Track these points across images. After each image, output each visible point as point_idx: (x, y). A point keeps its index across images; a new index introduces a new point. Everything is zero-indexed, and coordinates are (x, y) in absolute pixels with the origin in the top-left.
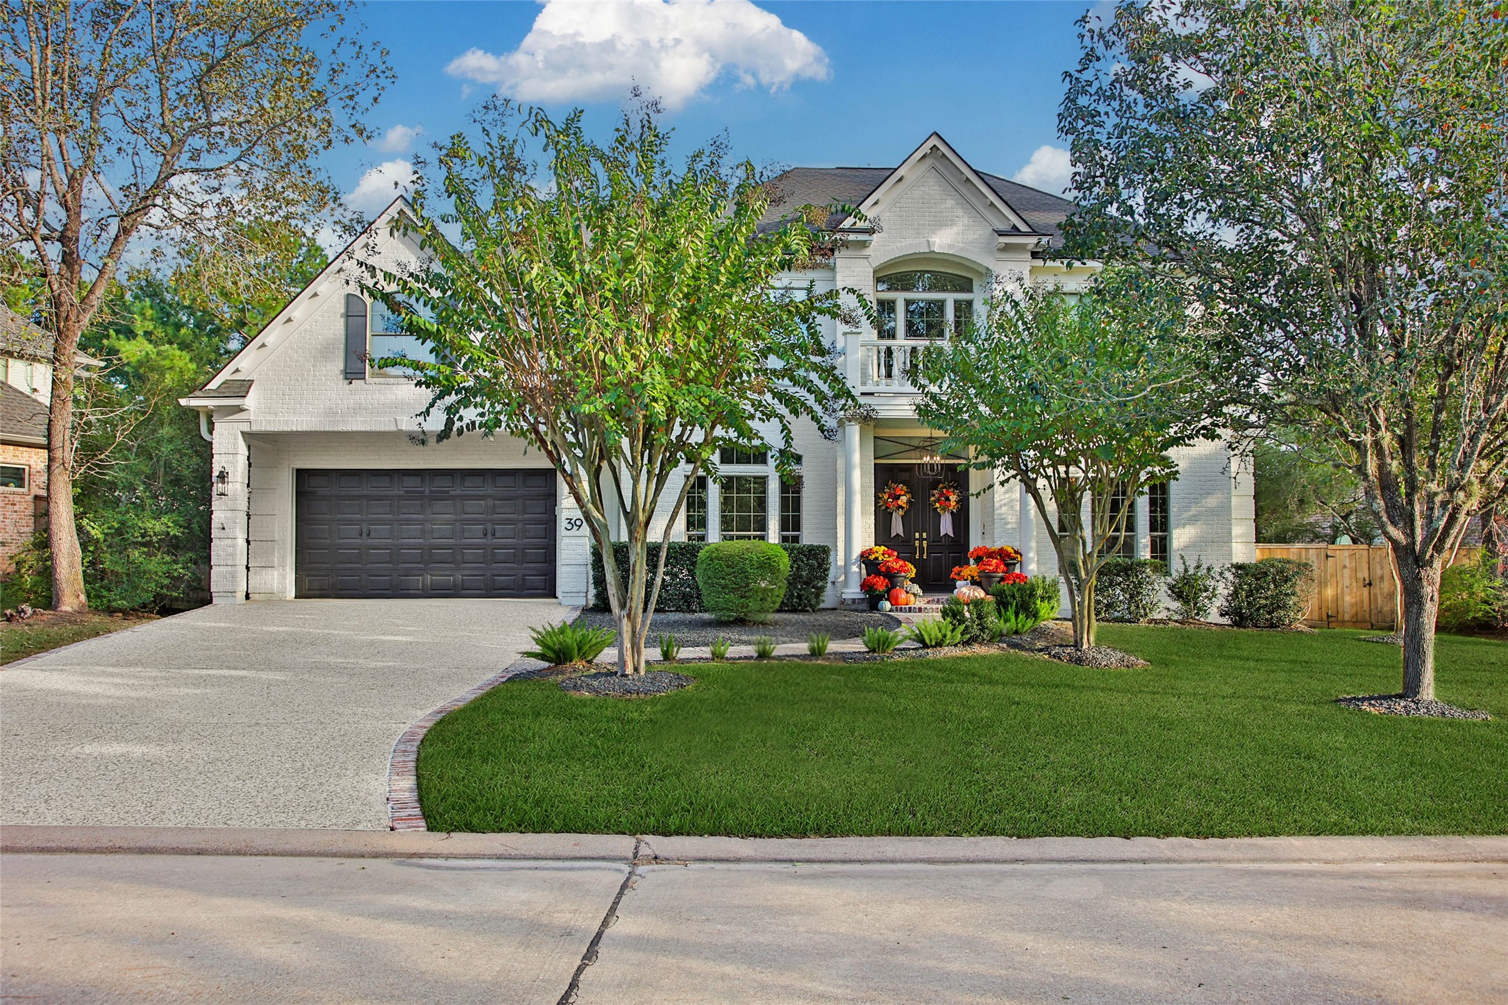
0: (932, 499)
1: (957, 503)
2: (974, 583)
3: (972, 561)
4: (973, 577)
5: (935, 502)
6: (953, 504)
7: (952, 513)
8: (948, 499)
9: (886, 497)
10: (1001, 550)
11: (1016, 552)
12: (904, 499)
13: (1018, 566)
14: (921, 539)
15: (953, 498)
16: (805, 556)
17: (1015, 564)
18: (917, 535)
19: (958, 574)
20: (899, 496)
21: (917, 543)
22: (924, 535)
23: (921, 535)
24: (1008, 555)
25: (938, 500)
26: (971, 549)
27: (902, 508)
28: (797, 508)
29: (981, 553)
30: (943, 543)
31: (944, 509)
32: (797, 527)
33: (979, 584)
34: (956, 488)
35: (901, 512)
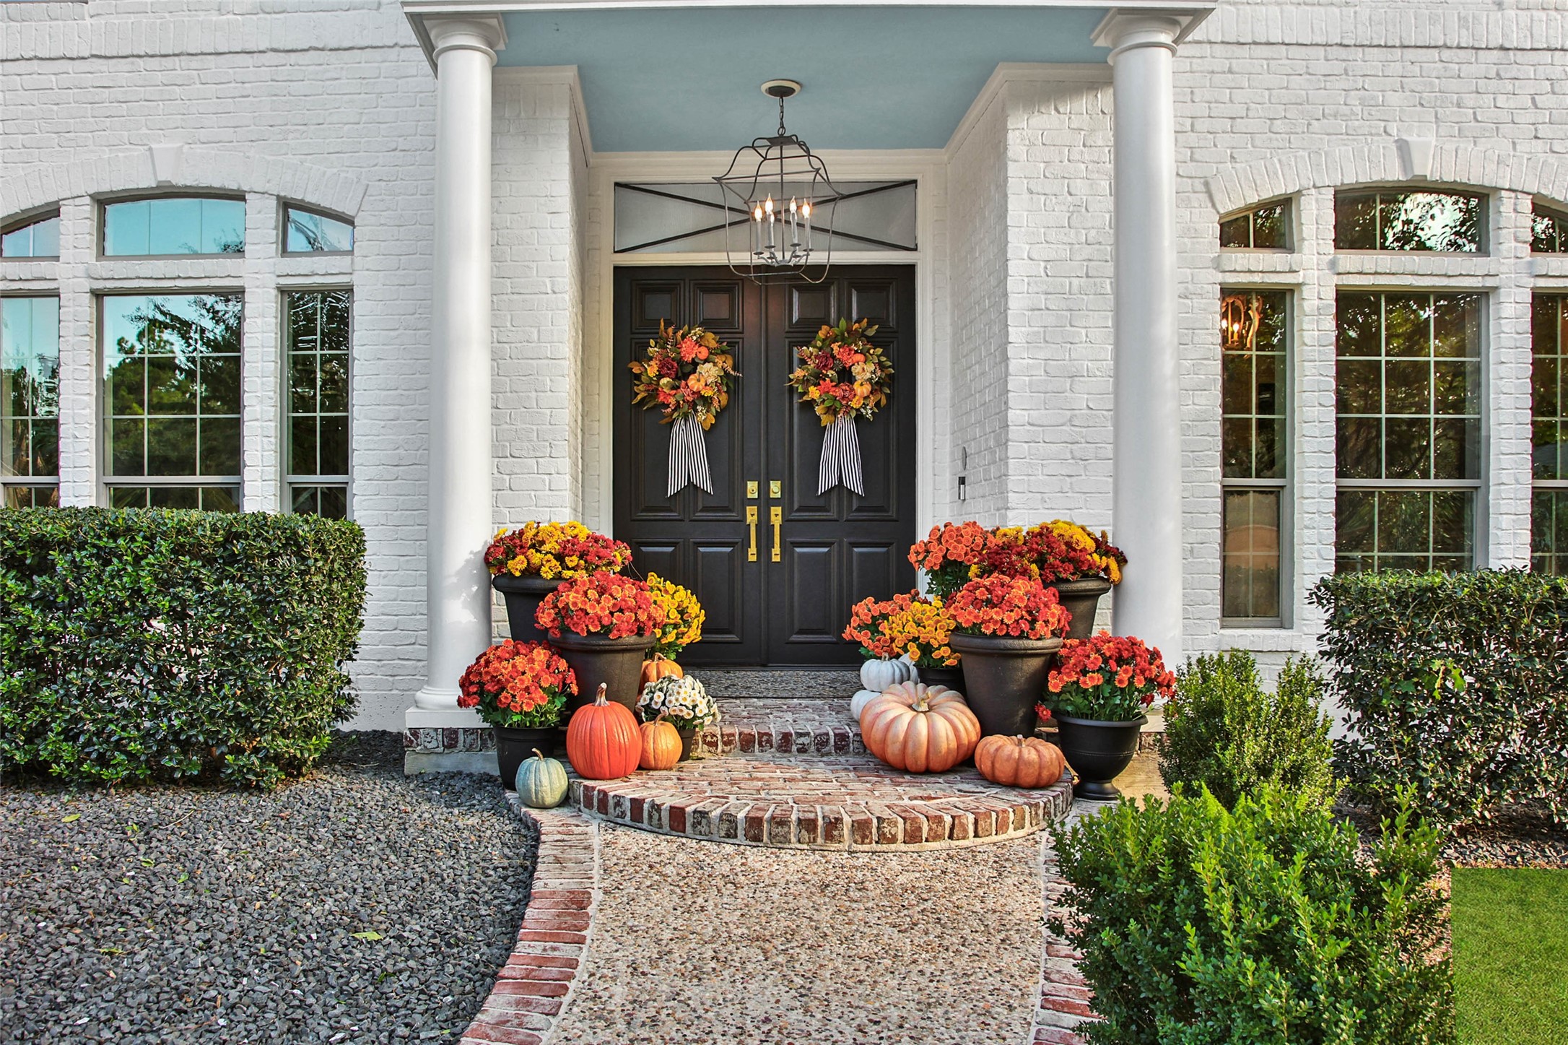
0: (799, 373)
1: (877, 386)
2: (931, 672)
3: (923, 580)
4: (926, 649)
5: (805, 382)
6: (862, 389)
7: (859, 418)
8: (846, 376)
9: (652, 370)
10: (1043, 534)
11: (1102, 546)
12: (707, 376)
13: (1105, 601)
14: (765, 502)
15: (864, 371)
16: (209, 561)
17: (1093, 596)
18: (752, 488)
19: (873, 626)
20: (695, 364)
21: (752, 516)
22: (775, 488)
23: (764, 489)
24: (1073, 556)
25: (817, 378)
26: (923, 535)
27: (707, 401)
28: (338, 393)
29: (958, 552)
30: (833, 514)
31: (832, 411)
32: (337, 459)
33: (953, 679)
34: (874, 342)
35: (704, 417)
